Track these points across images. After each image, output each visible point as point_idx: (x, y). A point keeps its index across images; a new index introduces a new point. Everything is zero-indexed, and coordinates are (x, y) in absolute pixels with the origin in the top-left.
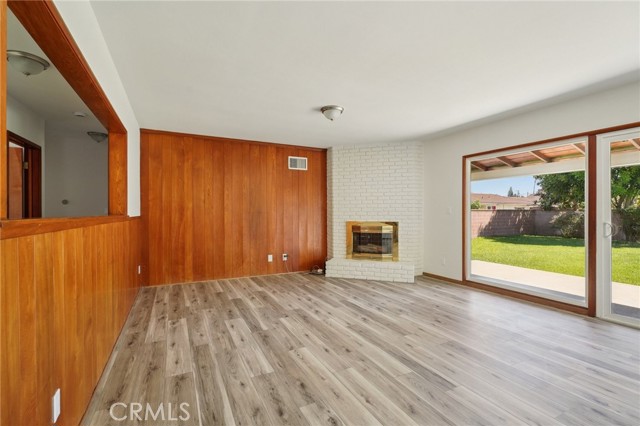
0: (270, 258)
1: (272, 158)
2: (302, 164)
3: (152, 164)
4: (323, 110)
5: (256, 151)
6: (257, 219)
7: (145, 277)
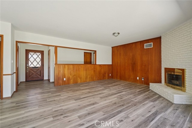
0: (138, 78)
1: (139, 46)
2: (150, 45)
3: (113, 54)
5: (134, 45)
6: (134, 65)
7: (112, 77)
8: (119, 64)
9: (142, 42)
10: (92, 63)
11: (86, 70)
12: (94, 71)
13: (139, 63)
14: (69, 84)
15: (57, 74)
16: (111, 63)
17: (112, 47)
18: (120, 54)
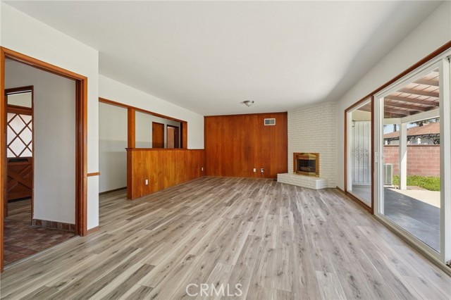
0: (255, 170)
1: (256, 120)
2: (272, 122)
3: (207, 129)
4: (245, 102)
5: (248, 118)
6: (248, 151)
7: (205, 174)
8: (220, 148)
9: (261, 116)
10: (165, 147)
11: (175, 161)
12: (185, 162)
13: (256, 147)
14: (152, 193)
15: (136, 172)
16: (202, 147)
17: (205, 117)
18: (223, 131)
